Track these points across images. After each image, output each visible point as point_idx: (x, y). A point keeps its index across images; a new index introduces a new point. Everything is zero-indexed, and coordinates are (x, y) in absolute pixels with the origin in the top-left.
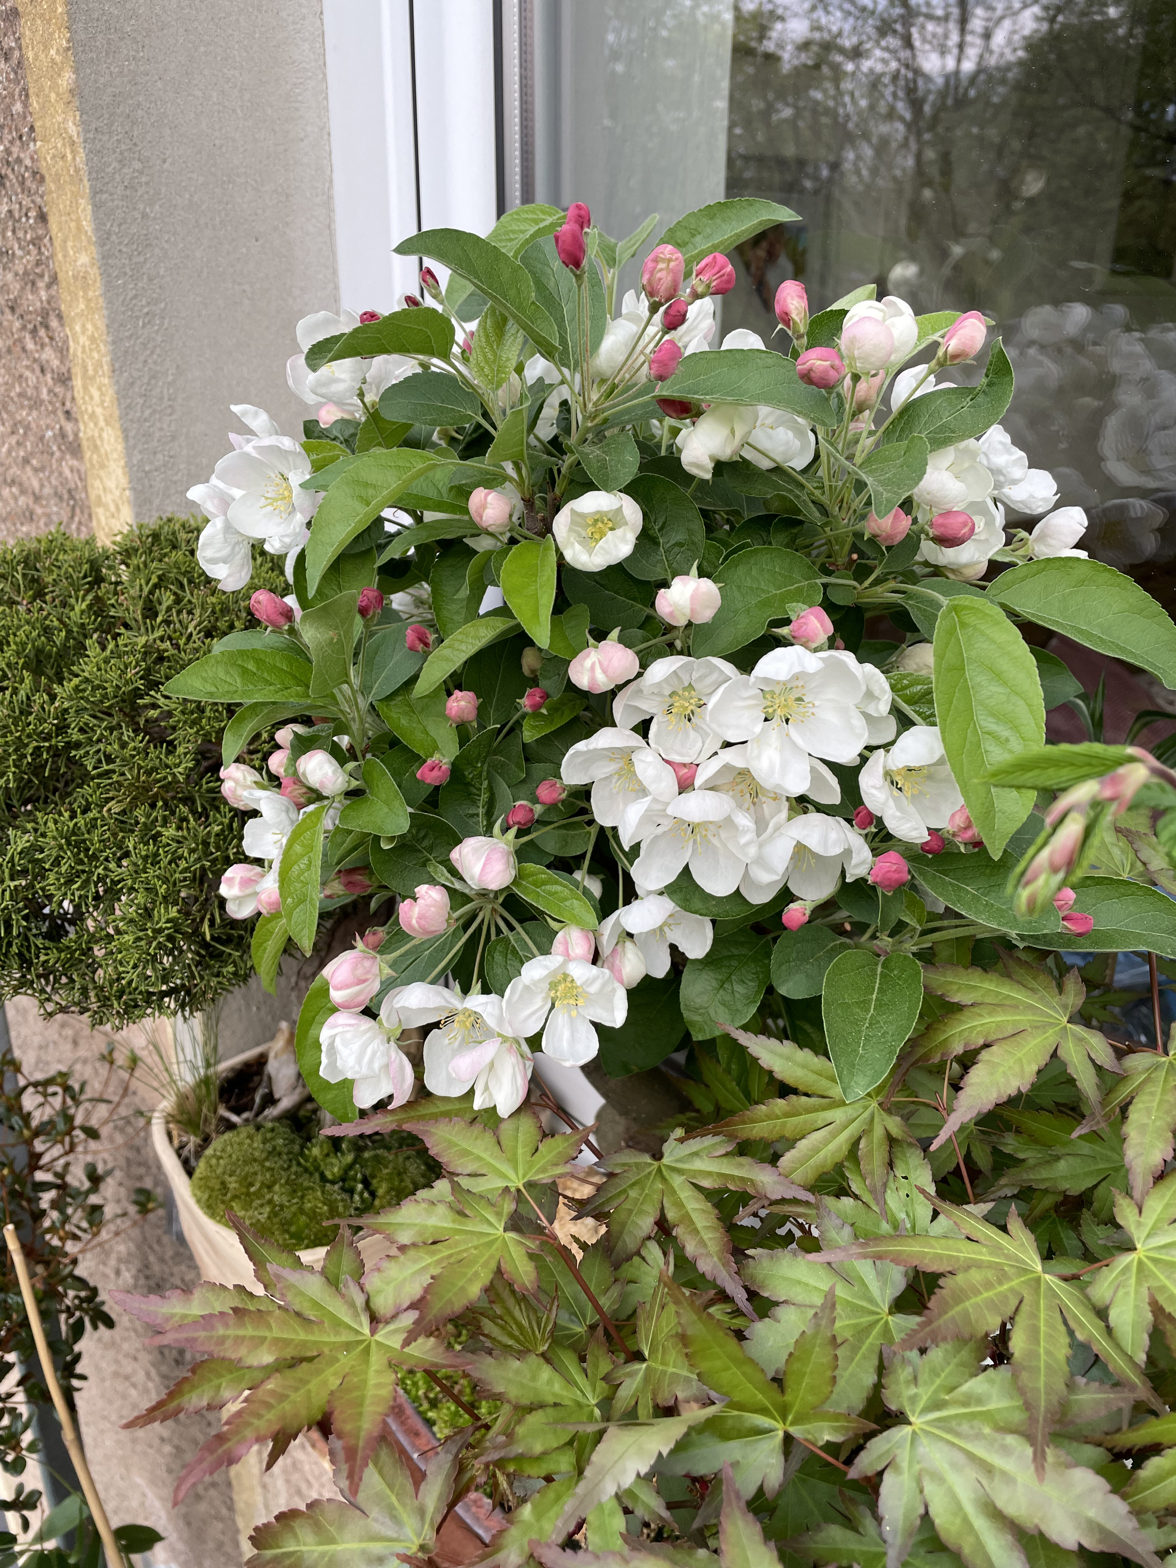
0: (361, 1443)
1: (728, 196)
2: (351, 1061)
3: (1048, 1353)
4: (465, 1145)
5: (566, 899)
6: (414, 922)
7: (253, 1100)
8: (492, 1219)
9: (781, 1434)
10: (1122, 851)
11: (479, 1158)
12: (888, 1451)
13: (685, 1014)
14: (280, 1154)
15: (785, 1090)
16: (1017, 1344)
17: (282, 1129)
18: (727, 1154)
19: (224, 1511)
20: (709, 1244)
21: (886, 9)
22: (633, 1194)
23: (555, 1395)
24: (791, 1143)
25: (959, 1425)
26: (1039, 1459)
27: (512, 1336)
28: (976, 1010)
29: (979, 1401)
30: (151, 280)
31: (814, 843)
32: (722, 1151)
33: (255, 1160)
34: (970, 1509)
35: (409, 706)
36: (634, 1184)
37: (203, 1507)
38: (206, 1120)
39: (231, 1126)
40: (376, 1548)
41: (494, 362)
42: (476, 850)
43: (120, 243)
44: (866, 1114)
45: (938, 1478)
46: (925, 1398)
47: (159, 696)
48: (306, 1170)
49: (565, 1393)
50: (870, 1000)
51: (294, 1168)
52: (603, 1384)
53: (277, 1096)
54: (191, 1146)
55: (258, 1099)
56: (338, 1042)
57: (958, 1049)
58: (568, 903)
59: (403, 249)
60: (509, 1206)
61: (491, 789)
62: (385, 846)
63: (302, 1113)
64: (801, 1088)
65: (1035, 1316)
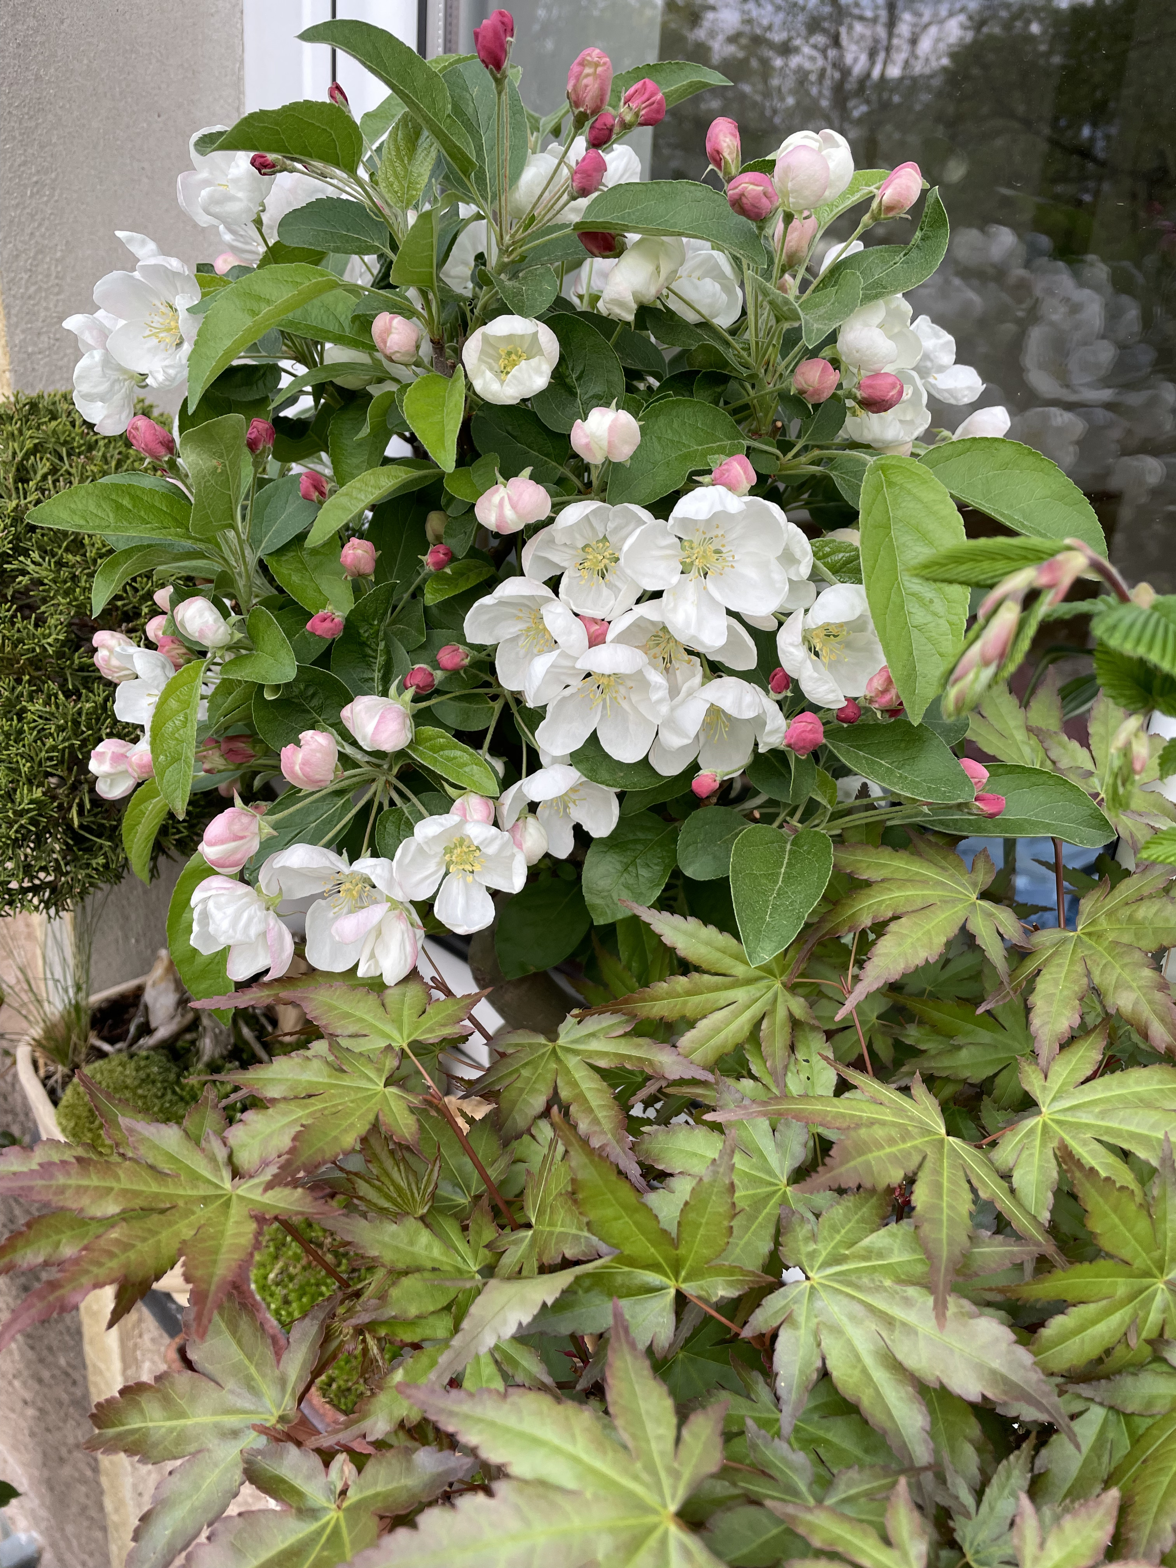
0: (213, 1288)
1: (662, 57)
2: (225, 925)
3: (951, 1207)
4: (346, 1008)
5: (466, 765)
6: (297, 768)
7: (128, 1031)
8: (372, 1075)
9: (672, 1292)
10: (1033, 750)
11: (361, 1020)
12: (784, 1307)
13: (587, 897)
14: (154, 1082)
15: (685, 967)
16: (920, 1196)
17: (157, 1058)
18: (625, 1035)
19: (89, 1473)
20: (603, 1121)
21: (816, 7)
22: (525, 1073)
23: (434, 1260)
24: (691, 1024)
25: (860, 1278)
26: (940, 1308)
27: (388, 1197)
28: (885, 885)
29: (880, 1255)
30: (42, 147)
31: (727, 704)
32: (621, 1032)
33: (127, 1087)
34: (869, 1361)
35: (302, 563)
36: (526, 1064)
37: (67, 1471)
38: (75, 1049)
39: (102, 1055)
40: (232, 1421)
41: (405, 177)
42: (368, 709)
43: (10, 105)
44: (770, 994)
45: (837, 1331)
46: (824, 1254)
47: (29, 562)
48: (182, 1099)
49: (444, 1259)
50: (779, 874)
51: (169, 1096)
52: (486, 1251)
53: (153, 1025)
54: (58, 1076)
55: (132, 1029)
56: (211, 904)
57: (866, 921)
58: (467, 769)
59: (311, 35)
60: (391, 1063)
61: (388, 651)
62: (269, 696)
63: (180, 1044)
64: (704, 966)
65: (938, 1172)
